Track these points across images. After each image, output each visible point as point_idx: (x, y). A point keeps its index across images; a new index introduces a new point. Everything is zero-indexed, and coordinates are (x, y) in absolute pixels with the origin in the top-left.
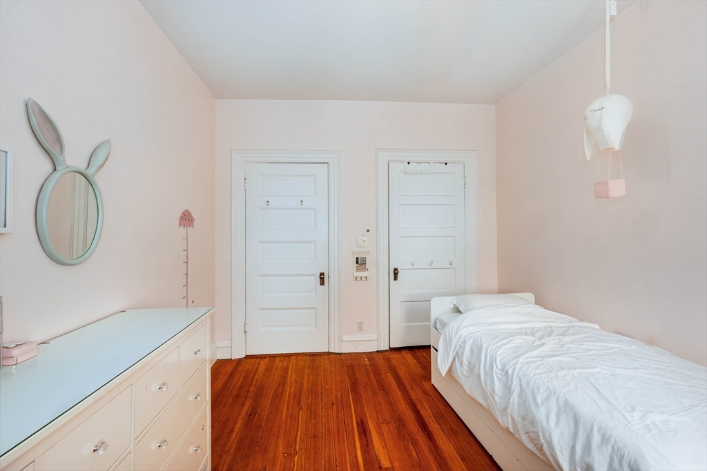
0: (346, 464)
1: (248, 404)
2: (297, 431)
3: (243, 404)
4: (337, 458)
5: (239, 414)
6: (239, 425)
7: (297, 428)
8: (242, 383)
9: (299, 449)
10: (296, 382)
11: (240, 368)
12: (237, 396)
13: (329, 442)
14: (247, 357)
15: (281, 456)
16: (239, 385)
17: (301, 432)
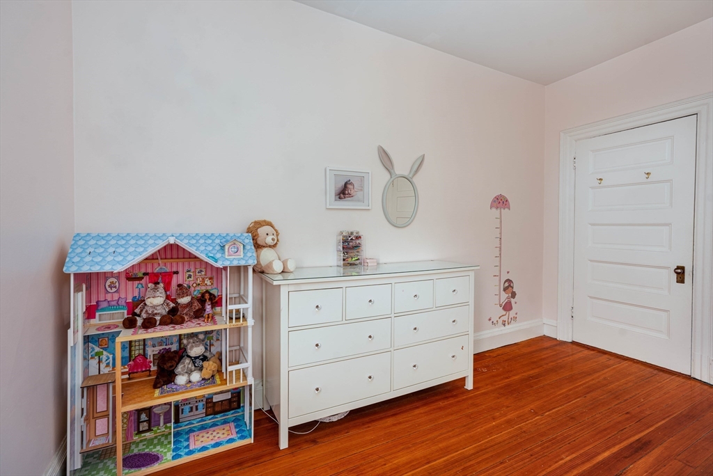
0: (581, 449)
1: (536, 371)
2: (561, 406)
3: (533, 369)
4: (577, 441)
5: (524, 372)
6: (516, 378)
7: (563, 405)
8: (547, 357)
9: (548, 415)
10: (605, 379)
11: (558, 348)
12: (533, 363)
13: (583, 430)
14: (573, 343)
15: (527, 409)
16: (543, 357)
17: (563, 409)
